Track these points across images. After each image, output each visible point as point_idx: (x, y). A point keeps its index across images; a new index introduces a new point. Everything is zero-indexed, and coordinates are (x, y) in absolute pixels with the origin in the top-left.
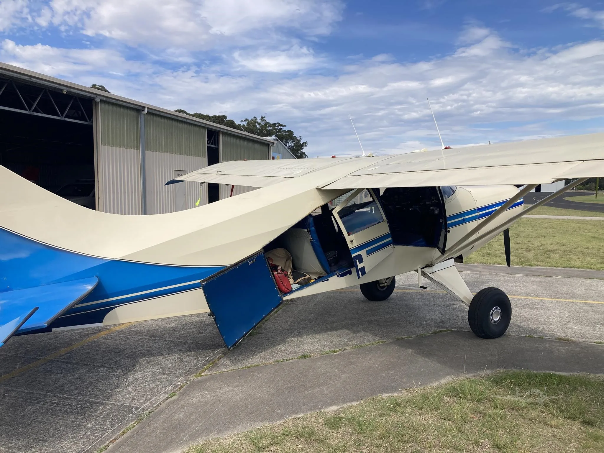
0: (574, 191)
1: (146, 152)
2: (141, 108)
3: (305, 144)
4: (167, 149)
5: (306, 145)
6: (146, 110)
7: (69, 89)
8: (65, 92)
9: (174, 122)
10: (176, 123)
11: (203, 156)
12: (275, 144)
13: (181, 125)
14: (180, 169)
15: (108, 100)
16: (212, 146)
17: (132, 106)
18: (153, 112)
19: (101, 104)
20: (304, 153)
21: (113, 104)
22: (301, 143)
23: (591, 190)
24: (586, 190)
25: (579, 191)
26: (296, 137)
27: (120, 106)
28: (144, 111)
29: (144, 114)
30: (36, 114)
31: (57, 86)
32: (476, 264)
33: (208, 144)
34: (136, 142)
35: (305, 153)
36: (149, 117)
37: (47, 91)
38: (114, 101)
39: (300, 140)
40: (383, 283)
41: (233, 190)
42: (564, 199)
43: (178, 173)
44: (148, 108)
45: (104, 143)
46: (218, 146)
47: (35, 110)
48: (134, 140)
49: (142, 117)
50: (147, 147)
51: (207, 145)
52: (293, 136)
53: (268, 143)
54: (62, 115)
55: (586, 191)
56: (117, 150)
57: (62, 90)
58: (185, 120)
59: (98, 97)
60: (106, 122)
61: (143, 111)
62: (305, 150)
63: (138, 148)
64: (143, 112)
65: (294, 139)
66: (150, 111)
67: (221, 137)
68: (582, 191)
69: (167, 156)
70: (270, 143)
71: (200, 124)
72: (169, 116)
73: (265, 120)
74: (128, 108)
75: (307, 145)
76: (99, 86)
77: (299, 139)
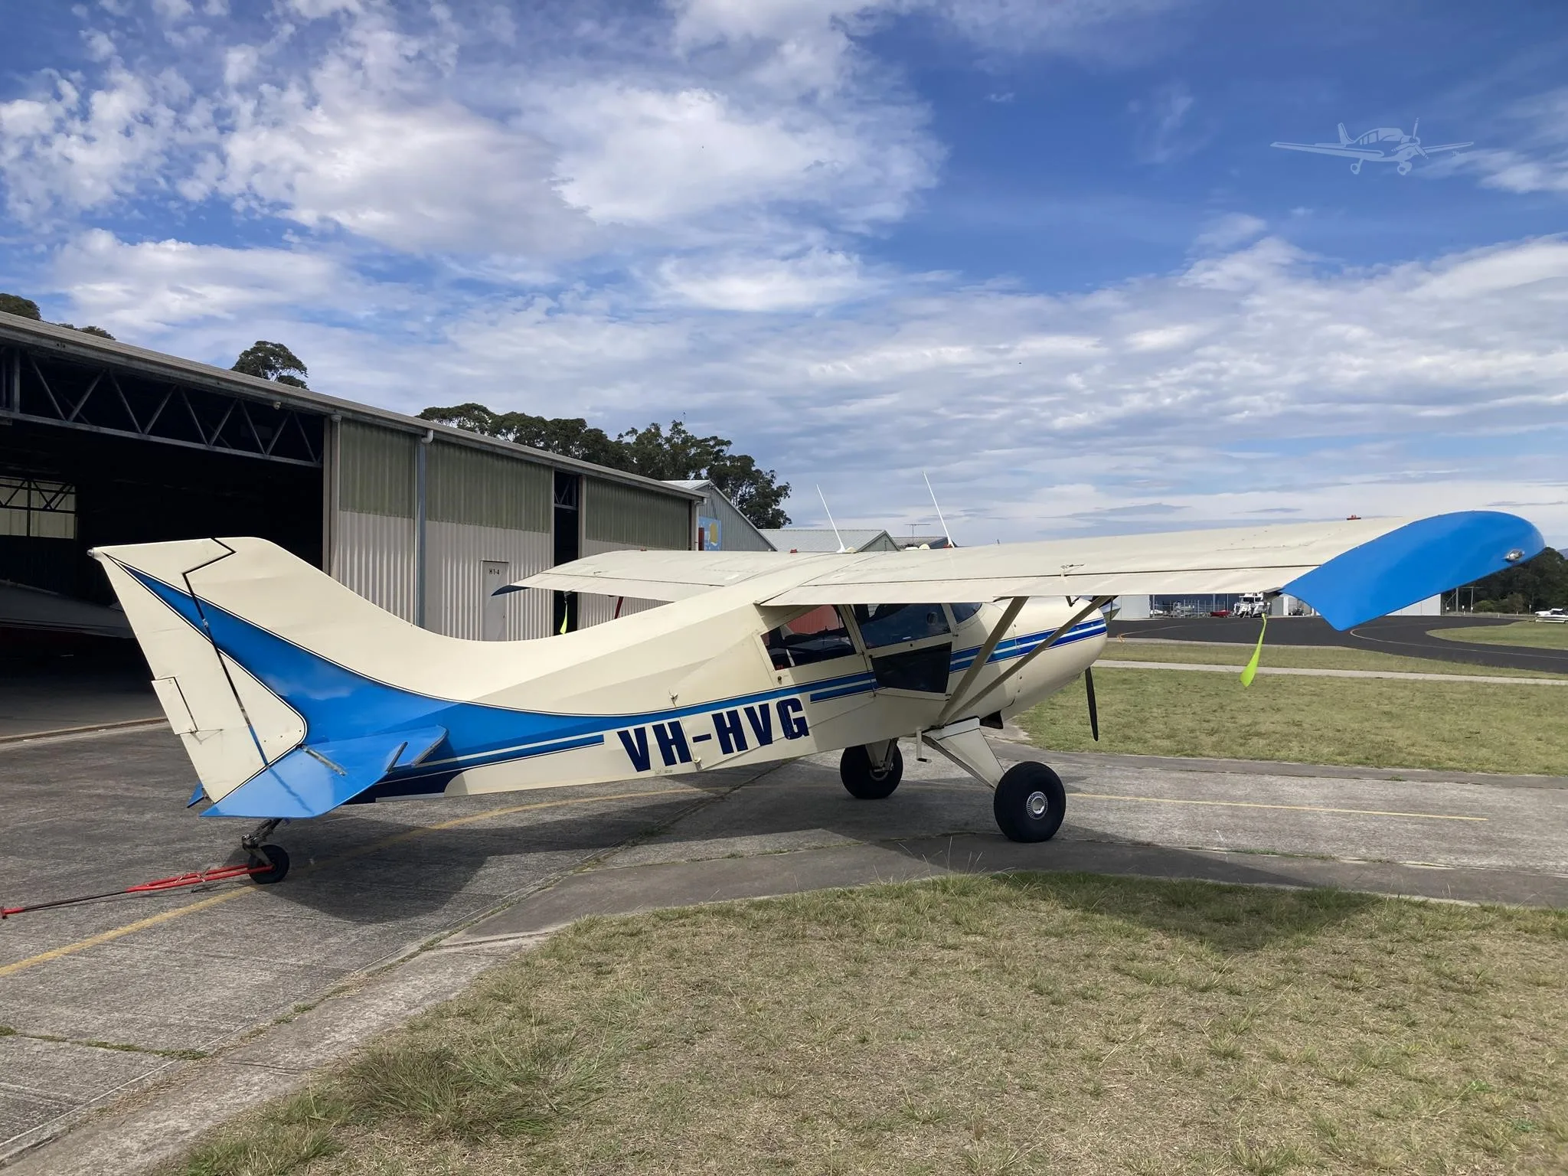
0: (1471, 614)
1: (428, 523)
2: (420, 432)
3: (783, 491)
4: (470, 515)
5: (787, 494)
6: (431, 435)
7: (285, 400)
8: (277, 406)
9: (485, 458)
10: (490, 460)
11: (545, 529)
12: (705, 501)
13: (499, 464)
14: (500, 559)
15: (356, 417)
16: (564, 507)
17: (404, 428)
18: (445, 438)
19: (341, 424)
20: (780, 513)
21: (364, 424)
22: (775, 487)
23: (1513, 611)
24: (1499, 611)
25: (1482, 614)
26: (761, 473)
27: (379, 428)
28: (425, 436)
29: (425, 444)
30: (219, 449)
31: (263, 394)
32: (1086, 753)
33: (556, 502)
34: (406, 502)
35: (783, 512)
36: (434, 447)
37: (243, 403)
38: (368, 419)
39: (772, 481)
40: (879, 768)
41: (620, 606)
42: (1428, 633)
43: (492, 566)
44: (435, 431)
45: (344, 507)
46: (577, 506)
47: (218, 443)
48: (403, 499)
49: (422, 449)
50: (429, 514)
51: (553, 505)
52: (753, 469)
53: (690, 497)
54: (266, 448)
55: (1499, 615)
56: (370, 520)
57: (273, 401)
58: (509, 454)
59: (338, 411)
60: (350, 462)
61: (423, 436)
62: (783, 505)
63: (410, 515)
64: (423, 440)
65: (755, 477)
66: (439, 436)
67: (584, 488)
68: (1489, 614)
69: (470, 530)
70: (694, 498)
71: (540, 461)
72: (477, 446)
73: (684, 432)
74: (392, 431)
75: (789, 492)
76: (272, 344)
77: (769, 477)
